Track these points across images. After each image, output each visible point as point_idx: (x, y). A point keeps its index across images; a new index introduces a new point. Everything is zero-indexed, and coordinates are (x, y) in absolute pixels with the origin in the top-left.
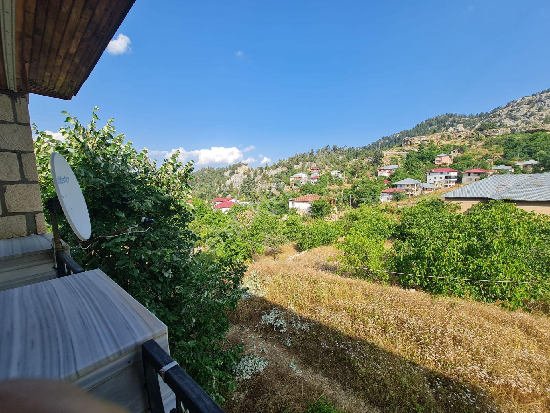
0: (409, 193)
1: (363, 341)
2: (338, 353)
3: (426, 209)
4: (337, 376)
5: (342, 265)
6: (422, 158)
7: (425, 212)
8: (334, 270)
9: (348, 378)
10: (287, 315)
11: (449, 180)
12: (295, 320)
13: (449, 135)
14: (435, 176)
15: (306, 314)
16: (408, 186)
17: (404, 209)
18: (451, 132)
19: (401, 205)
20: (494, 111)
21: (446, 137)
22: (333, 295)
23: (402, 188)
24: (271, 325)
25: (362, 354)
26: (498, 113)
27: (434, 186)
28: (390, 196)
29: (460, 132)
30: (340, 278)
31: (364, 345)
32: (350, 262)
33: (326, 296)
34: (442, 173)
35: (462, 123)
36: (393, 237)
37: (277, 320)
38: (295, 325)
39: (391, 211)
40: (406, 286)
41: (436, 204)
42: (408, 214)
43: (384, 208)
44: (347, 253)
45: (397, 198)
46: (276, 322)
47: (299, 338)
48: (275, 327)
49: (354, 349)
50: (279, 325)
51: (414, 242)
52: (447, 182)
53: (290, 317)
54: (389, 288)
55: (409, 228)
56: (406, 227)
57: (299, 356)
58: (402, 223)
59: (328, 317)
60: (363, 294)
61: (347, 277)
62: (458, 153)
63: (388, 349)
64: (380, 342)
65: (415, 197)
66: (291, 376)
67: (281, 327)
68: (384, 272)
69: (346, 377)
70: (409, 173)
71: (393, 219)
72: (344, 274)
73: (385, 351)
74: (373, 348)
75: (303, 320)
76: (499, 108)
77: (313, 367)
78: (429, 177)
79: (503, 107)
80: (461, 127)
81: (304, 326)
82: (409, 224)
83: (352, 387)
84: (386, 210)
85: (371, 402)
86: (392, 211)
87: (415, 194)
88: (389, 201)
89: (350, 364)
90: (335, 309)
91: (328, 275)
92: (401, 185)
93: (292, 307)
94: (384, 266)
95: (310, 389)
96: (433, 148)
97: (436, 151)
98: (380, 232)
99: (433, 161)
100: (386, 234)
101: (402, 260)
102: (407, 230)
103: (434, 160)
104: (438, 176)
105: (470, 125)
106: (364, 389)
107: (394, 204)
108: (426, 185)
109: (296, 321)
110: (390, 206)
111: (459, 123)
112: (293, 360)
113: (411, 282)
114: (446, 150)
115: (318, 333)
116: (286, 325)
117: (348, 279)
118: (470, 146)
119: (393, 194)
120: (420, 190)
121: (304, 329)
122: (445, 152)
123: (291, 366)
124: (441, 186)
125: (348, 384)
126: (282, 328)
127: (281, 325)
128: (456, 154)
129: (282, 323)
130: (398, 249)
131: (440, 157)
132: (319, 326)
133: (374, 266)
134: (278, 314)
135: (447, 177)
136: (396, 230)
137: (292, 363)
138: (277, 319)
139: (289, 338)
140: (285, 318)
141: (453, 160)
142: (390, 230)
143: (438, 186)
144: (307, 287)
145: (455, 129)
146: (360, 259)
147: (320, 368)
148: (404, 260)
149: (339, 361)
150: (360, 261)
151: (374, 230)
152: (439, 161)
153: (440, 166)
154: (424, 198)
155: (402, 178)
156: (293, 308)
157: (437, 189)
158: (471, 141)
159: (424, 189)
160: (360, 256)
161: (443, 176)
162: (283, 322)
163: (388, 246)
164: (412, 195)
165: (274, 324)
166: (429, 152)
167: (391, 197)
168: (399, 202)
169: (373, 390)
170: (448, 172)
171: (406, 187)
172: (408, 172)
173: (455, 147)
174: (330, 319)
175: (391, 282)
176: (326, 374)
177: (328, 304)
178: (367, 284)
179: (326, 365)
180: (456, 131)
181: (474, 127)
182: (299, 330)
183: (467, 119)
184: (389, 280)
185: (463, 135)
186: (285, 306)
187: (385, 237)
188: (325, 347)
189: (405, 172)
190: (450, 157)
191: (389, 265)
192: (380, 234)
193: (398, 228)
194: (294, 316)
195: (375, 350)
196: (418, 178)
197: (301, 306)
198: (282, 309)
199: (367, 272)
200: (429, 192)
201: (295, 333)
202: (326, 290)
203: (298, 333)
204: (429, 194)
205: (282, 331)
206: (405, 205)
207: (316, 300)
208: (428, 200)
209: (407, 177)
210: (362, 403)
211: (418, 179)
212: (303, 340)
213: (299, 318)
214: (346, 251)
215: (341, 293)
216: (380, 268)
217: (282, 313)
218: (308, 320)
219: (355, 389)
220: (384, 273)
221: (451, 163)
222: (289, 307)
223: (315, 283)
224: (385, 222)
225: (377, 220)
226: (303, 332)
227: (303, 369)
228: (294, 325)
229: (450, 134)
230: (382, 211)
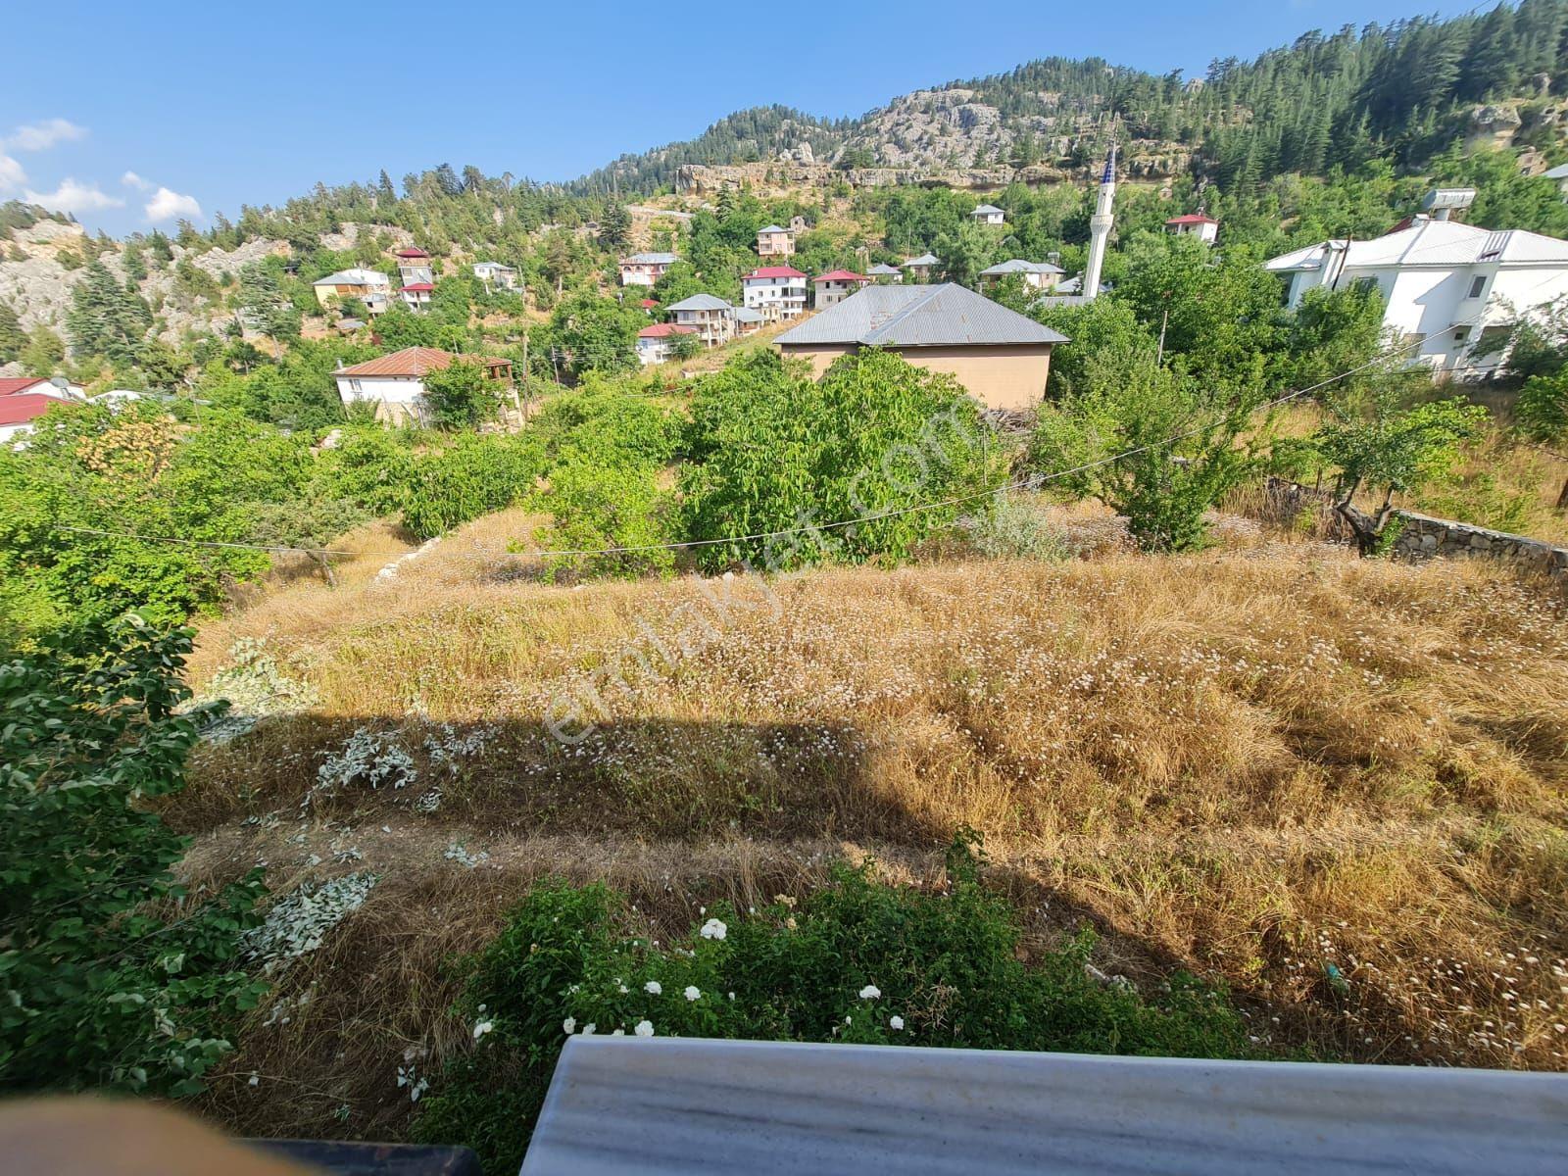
0: (707, 336)
1: (630, 720)
2: (575, 770)
3: (746, 376)
4: (578, 820)
5: (555, 556)
6: (727, 235)
7: (742, 385)
8: (534, 574)
9: (607, 812)
10: (407, 733)
11: (789, 299)
12: (438, 738)
13: (782, 173)
14: (760, 288)
15: (470, 713)
16: (703, 315)
17: (699, 381)
18: (787, 164)
19: (692, 370)
20: (867, 120)
21: (777, 176)
22: (539, 639)
23: (690, 322)
24: (360, 781)
25: (632, 750)
26: (874, 124)
27: (762, 317)
28: (663, 346)
29: (804, 165)
30: (553, 592)
31: (633, 728)
32: (574, 542)
33: (521, 648)
34: (774, 281)
35: (809, 141)
36: (679, 455)
37: (377, 760)
38: (440, 752)
39: (669, 387)
40: (712, 570)
41: (765, 362)
42: (706, 393)
43: (650, 382)
44: (562, 520)
45: (680, 353)
46: (373, 766)
47: (460, 778)
48: (374, 781)
49: (611, 748)
50: (385, 770)
51: (720, 460)
52: (787, 305)
53: (418, 738)
54: (676, 583)
55: (712, 430)
56: (705, 427)
57: (470, 821)
58: (695, 418)
59: (535, 699)
60: (618, 614)
61: (572, 583)
62: (803, 227)
63: (684, 717)
64: (668, 709)
65: (722, 348)
66: (457, 876)
67: (396, 772)
68: (661, 547)
69: (602, 813)
70: (702, 278)
71: (675, 410)
72: (562, 577)
73: (678, 723)
74: (655, 728)
75: (462, 731)
76: (876, 111)
77: (515, 830)
78: (748, 292)
79: (883, 110)
80: (806, 151)
81: (469, 745)
82: (714, 421)
83: (619, 827)
84: (654, 388)
85: (660, 836)
86: (671, 390)
87: (721, 337)
88: (662, 361)
89: (608, 784)
90: (549, 672)
91: (521, 592)
92: (686, 312)
93: (422, 708)
94: (661, 534)
95: (513, 881)
96: (750, 207)
97: (757, 217)
98: (645, 447)
99: (753, 245)
100: (660, 451)
101: (697, 511)
102: (707, 435)
103: (756, 243)
104: (768, 289)
105: (825, 149)
106: (643, 818)
107: (674, 369)
108: (744, 314)
109: (441, 738)
110: (664, 374)
111: (802, 140)
112: (453, 839)
113: (724, 557)
114: (780, 215)
115: (515, 745)
116: (410, 761)
117: (579, 588)
118: (826, 209)
119: (670, 339)
120: (731, 325)
121: (469, 752)
122: (776, 220)
123: (450, 855)
124: (774, 317)
125: (609, 826)
126: (401, 775)
127: (394, 767)
128: (799, 228)
129: (396, 762)
130: (687, 486)
131: (768, 235)
132: (512, 729)
133: (635, 538)
134: (374, 742)
135: (785, 292)
136: (683, 438)
137: (452, 848)
138: (375, 756)
139: (430, 790)
140: (403, 745)
141: (797, 243)
142: (668, 440)
143: (768, 317)
144: (456, 639)
145: (795, 158)
146: (599, 530)
147: (534, 825)
148: (702, 509)
149: (580, 787)
150: (600, 535)
151: (631, 446)
152: (768, 246)
153: (769, 262)
154: (741, 348)
155: (687, 295)
156: (425, 710)
157: (767, 323)
158: (827, 196)
159: (742, 325)
160: (597, 519)
161: (778, 290)
162: (399, 758)
163: (665, 483)
164: (714, 342)
165: (368, 776)
166: (743, 216)
167: (663, 348)
168: (687, 363)
169: (663, 812)
170: (787, 279)
171: (699, 321)
172: (698, 274)
173: (798, 210)
174: (539, 701)
175: (680, 568)
176: (552, 829)
177: (529, 664)
178: (625, 588)
179: (547, 811)
180: (796, 163)
181: (832, 156)
182: (455, 761)
183: (818, 130)
184: (673, 567)
185: (813, 174)
186: (395, 712)
187: (660, 460)
188: (536, 770)
189: (693, 275)
190: (790, 237)
191: (671, 530)
192: (647, 455)
193: (688, 432)
194: (434, 730)
195: (659, 732)
196: (724, 293)
197: (448, 697)
198: (386, 723)
199: (623, 557)
200: (752, 331)
201: (445, 772)
202: (517, 633)
203: (455, 769)
204: (752, 336)
205: (402, 782)
206: (702, 369)
207: (495, 666)
208: (749, 353)
209: (697, 291)
210: (644, 847)
211: (723, 295)
212: (475, 778)
213: (450, 730)
214: (559, 514)
215: (560, 630)
216: (651, 540)
217: (390, 735)
218: (481, 724)
219: (624, 827)
220: (663, 552)
221: (792, 252)
222: (410, 712)
223: (481, 623)
224: (654, 420)
225: (634, 416)
226: (468, 759)
227: (487, 846)
228: (438, 753)
229: (786, 169)
230: (645, 390)
